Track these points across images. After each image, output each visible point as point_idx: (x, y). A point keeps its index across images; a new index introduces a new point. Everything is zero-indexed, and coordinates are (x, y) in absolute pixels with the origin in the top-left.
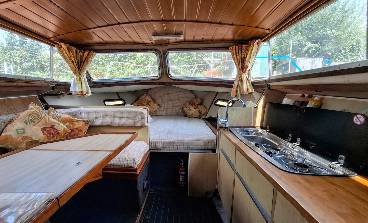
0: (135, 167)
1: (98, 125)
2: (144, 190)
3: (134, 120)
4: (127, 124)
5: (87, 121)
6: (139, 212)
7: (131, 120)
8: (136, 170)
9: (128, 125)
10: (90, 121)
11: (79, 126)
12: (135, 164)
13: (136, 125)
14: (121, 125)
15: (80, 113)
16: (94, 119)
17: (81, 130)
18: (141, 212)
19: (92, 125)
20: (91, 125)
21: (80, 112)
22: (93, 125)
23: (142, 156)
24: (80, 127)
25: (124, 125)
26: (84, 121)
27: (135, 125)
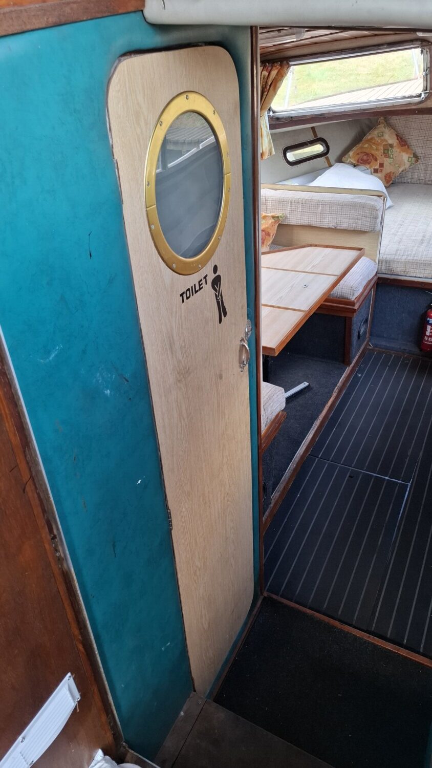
0: (353, 298)
1: (292, 224)
2: (359, 337)
3: (357, 219)
4: (344, 226)
5: (278, 217)
6: (349, 364)
7: (352, 219)
8: (353, 304)
9: (345, 228)
10: (281, 217)
11: (267, 226)
12: (353, 294)
13: (359, 228)
14: (333, 227)
15: (264, 202)
16: (287, 213)
17: (269, 233)
18: (352, 365)
19: (283, 223)
20: (281, 223)
21: (264, 200)
22: (285, 223)
23: (364, 283)
24: (268, 228)
25: (338, 228)
26: (273, 217)
27: (357, 229)
